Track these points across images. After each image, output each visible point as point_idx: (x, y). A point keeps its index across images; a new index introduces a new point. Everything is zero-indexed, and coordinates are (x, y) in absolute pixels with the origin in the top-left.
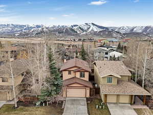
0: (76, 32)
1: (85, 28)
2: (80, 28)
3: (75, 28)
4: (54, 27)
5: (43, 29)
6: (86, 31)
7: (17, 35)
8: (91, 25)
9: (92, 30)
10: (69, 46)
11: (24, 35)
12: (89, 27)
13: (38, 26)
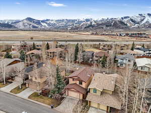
0: (126, 25)
1: (139, 20)
2: (132, 20)
3: (125, 20)
4: (103, 20)
5: (91, 23)
6: (138, 23)
7: (69, 29)
8: (146, 15)
9: (147, 22)
10: (104, 46)
11: (74, 29)
12: (142, 18)
13: (87, 20)
